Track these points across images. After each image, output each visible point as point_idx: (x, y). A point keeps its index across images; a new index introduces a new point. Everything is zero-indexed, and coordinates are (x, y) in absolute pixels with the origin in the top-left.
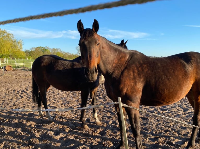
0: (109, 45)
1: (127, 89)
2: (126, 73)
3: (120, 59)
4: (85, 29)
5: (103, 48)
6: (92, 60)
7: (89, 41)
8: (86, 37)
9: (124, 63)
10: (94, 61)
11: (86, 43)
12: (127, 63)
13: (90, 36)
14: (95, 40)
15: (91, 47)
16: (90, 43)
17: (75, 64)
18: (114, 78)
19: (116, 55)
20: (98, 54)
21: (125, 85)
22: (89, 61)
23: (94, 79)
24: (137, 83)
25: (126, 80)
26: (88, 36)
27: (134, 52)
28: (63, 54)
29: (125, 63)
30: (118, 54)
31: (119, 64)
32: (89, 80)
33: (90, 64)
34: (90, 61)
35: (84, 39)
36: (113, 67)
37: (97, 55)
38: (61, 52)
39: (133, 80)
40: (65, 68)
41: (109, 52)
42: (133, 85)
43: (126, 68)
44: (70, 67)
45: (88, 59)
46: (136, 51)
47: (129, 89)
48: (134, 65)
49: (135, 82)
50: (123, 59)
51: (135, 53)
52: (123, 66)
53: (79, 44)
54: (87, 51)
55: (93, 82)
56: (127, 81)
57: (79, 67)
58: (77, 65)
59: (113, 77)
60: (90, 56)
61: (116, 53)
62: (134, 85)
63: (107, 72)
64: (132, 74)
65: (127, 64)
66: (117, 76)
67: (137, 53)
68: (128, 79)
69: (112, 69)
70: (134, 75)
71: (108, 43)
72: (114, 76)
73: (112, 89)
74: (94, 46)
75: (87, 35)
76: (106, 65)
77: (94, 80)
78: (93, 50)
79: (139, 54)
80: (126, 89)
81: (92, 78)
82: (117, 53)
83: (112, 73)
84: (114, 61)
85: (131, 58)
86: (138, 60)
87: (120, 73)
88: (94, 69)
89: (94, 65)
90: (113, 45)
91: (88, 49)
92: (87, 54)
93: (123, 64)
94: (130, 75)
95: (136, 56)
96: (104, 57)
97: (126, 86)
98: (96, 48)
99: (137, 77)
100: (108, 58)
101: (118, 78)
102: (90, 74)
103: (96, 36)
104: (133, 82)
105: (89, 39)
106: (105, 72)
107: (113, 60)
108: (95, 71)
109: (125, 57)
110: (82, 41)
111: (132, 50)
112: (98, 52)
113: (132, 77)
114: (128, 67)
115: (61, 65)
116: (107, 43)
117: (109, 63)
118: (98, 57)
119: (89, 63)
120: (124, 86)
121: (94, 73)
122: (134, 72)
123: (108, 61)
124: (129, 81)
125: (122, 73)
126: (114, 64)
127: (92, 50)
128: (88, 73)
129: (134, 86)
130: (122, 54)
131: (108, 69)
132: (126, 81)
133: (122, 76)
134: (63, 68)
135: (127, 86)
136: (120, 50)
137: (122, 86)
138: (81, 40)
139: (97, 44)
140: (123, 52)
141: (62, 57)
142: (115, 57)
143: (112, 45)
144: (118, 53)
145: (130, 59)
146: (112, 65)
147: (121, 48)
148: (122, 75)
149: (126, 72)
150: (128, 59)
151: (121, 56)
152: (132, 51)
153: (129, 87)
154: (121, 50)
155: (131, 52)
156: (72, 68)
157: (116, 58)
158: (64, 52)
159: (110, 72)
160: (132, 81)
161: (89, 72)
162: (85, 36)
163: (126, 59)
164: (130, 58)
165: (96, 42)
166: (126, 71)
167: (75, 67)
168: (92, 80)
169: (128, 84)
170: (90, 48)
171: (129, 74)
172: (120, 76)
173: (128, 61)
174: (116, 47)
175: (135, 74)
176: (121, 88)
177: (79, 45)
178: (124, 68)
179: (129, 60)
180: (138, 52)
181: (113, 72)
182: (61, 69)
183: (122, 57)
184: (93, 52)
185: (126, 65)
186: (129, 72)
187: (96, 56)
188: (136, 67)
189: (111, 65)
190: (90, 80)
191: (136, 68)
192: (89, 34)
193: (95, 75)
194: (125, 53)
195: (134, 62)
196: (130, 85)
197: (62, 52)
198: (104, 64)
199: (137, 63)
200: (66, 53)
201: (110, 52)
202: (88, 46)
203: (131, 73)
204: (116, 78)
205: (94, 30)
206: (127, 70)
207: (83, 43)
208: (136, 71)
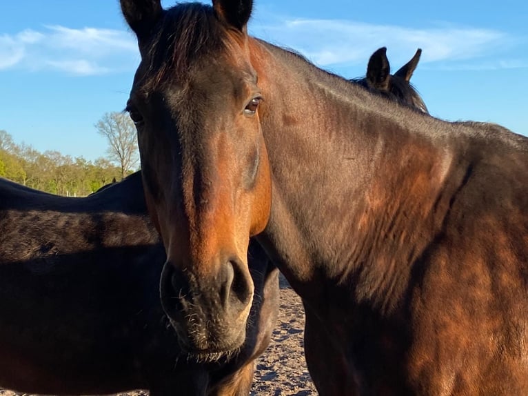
0: (328, 98)
1: (459, 380)
2: (441, 274)
3: (397, 183)
4: (173, 9)
5: (287, 120)
6: (211, 214)
7: (191, 86)
8: (172, 64)
9: (428, 208)
10: (226, 219)
11: (175, 97)
12: (444, 205)
13: (203, 51)
14: (231, 77)
15: (208, 123)
16: (200, 97)
17: (112, 221)
18: (366, 304)
19: (376, 157)
20: (251, 171)
21: (444, 353)
22: (192, 221)
23: (229, 341)
24: (518, 336)
25: (447, 319)
26: (190, 55)
27: (482, 133)
28: (23, 163)
29: (436, 206)
30: (384, 154)
31: (397, 213)
32: (193, 347)
33: (200, 238)
34: (199, 220)
35: (161, 73)
36: (357, 234)
37: (245, 174)
38: (11, 152)
39: (493, 318)
40: (51, 245)
41: (329, 145)
42: (495, 348)
43: (440, 239)
44: (81, 243)
45: (183, 206)
46: (493, 129)
47: (468, 378)
48: (491, 220)
49: (508, 330)
50: (420, 179)
51: (491, 142)
52: (418, 229)
53: (132, 107)
54: (179, 148)
55: (224, 357)
56: (453, 325)
57: (136, 241)
58: (125, 227)
59: (360, 297)
60: (200, 188)
61: (375, 142)
62: (501, 349)
63: (320, 269)
64: (484, 279)
65: (449, 212)
66: (385, 292)
67: (505, 140)
68: (459, 310)
69: (349, 246)
70: (494, 287)
71: (320, 85)
72: (366, 290)
73: (357, 381)
74: (229, 117)
75: (182, 44)
76: (314, 228)
77: (227, 349)
78: (221, 145)
79: (514, 144)
80: (453, 377)
81: (215, 335)
82: (381, 142)
83: (355, 277)
84: (363, 200)
85: (470, 172)
86: (511, 182)
87: (407, 272)
88: (223, 271)
89: (224, 247)
90: (351, 95)
91: (186, 138)
92: (180, 171)
93: (418, 214)
94: (472, 282)
95: (496, 160)
96: (293, 178)
97: (452, 356)
98: (241, 132)
99: (515, 293)
100: (322, 179)
101: (392, 306)
102: (196, 310)
103: (239, 54)
104: (495, 332)
105: (196, 74)
106: (304, 270)
107: (358, 192)
108: (228, 289)
109: (430, 169)
110: (148, 85)
111: (469, 124)
112: (252, 158)
113: (482, 294)
114: (453, 231)
115: (22, 231)
116: (311, 87)
117: (333, 212)
118: (252, 187)
119: (189, 234)
120: (437, 357)
121: (227, 302)
122: (493, 264)
123: (326, 198)
124: (467, 323)
125: (420, 270)
126: (363, 219)
127: (214, 143)
128: (184, 301)
129: (498, 356)
130: (412, 148)
131: (328, 252)
132: (445, 326)
133: (416, 291)
134: (36, 247)
135: (459, 356)
136: (397, 127)
137: (421, 358)
138: (140, 77)
139: (246, 103)
140: (419, 135)
141: (20, 179)
142: (369, 168)
143: (347, 99)
144: (386, 145)
145: (465, 182)
146: (353, 226)
147: (403, 110)
148: (421, 286)
149: (443, 263)
150: (447, 182)
151: (402, 163)
152: (468, 132)
153: (466, 366)
154: (402, 124)
155: (464, 136)
156: (91, 246)
157: (376, 175)
158: (31, 153)
159: (341, 267)
160: (485, 326)
161: (189, 298)
162: (172, 51)
163: (433, 179)
164: (461, 173)
165: (238, 92)
166: (442, 260)
167: (114, 239)
168: (213, 349)
169: (464, 340)
170: (197, 129)
171: (465, 276)
172: (409, 295)
173: (451, 196)
174: (368, 109)
175: (506, 279)
176: (415, 374)
177: (128, 114)
178: (428, 237)
179: (460, 189)
180: (508, 133)
181: (360, 269)
182: (26, 255)
183: (412, 169)
184: (221, 155)
185: (439, 222)
186: (461, 267)
187: (238, 184)
188: (507, 227)
189: (345, 224)
190: (200, 351)
191: (503, 239)
192: (195, 42)
193: (236, 316)
194: (430, 144)
195: (487, 201)
196: (476, 353)
197: (16, 149)
198: (299, 220)
199: (508, 203)
200: (42, 159)
201: (338, 141)
202: (185, 120)
203: (479, 268)
204: (380, 304)
205: (220, 11)
206: (450, 252)
207: (158, 98)
208: (507, 257)
